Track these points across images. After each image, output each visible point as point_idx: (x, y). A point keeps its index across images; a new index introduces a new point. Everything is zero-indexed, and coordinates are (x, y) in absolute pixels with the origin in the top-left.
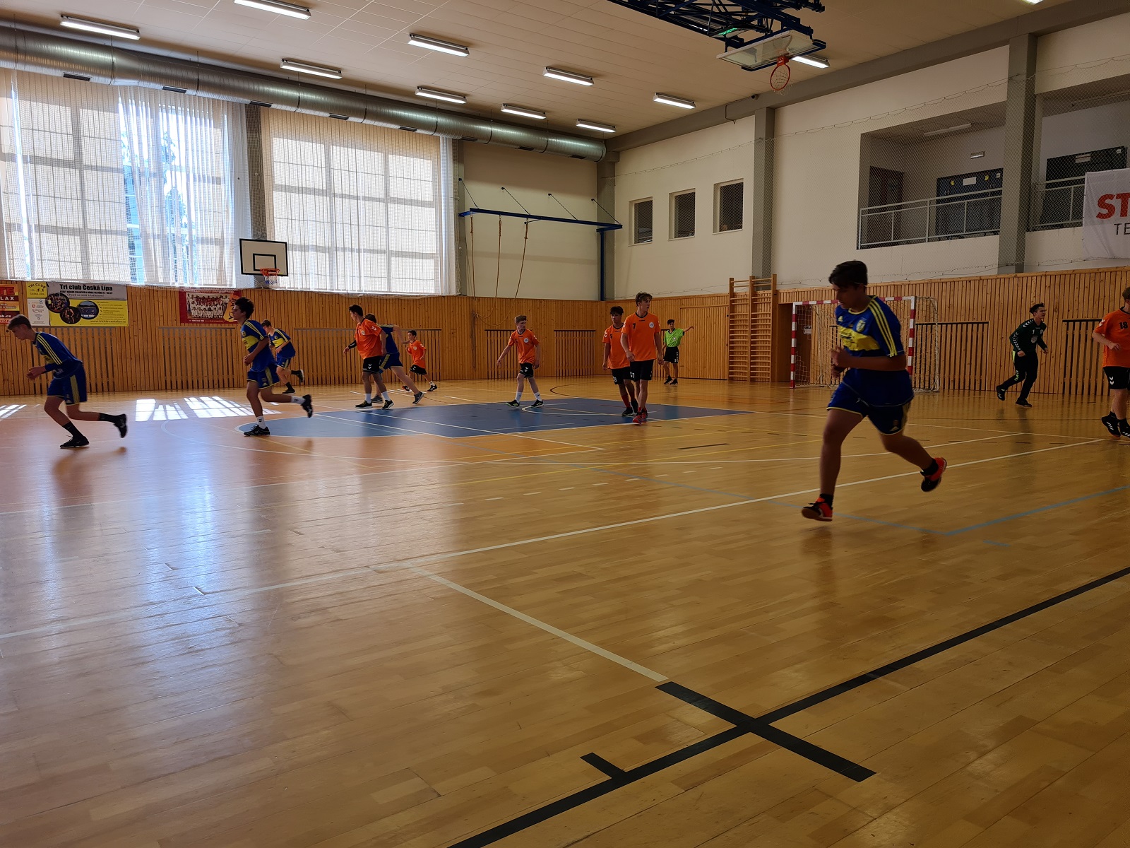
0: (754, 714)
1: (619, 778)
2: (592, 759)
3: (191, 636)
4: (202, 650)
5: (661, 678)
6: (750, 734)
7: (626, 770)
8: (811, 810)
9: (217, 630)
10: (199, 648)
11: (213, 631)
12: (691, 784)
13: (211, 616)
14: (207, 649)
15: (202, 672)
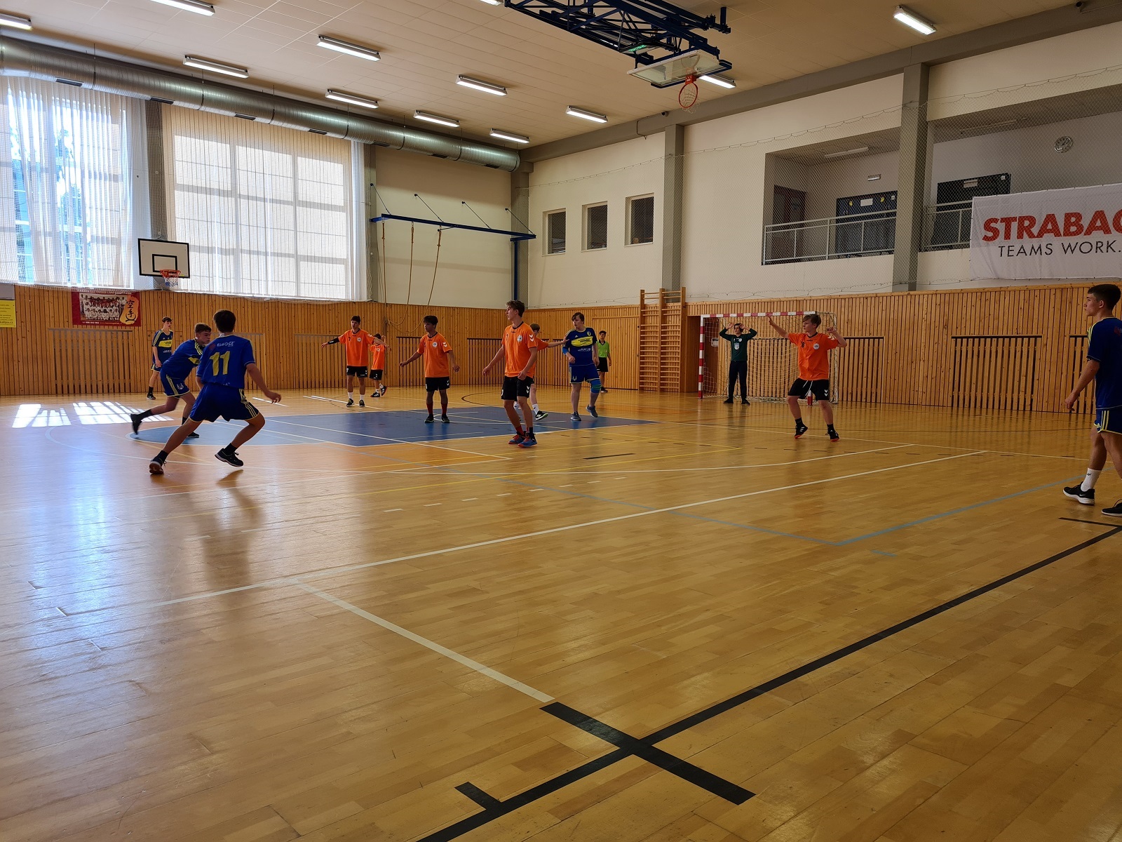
0: (638, 734)
1: (493, 808)
2: (467, 789)
3: (46, 662)
4: (56, 678)
5: (546, 699)
6: (633, 756)
7: (502, 800)
8: (689, 837)
9: (76, 655)
10: (53, 676)
11: (71, 657)
12: (569, 811)
13: (71, 640)
14: (62, 676)
15: (54, 702)
